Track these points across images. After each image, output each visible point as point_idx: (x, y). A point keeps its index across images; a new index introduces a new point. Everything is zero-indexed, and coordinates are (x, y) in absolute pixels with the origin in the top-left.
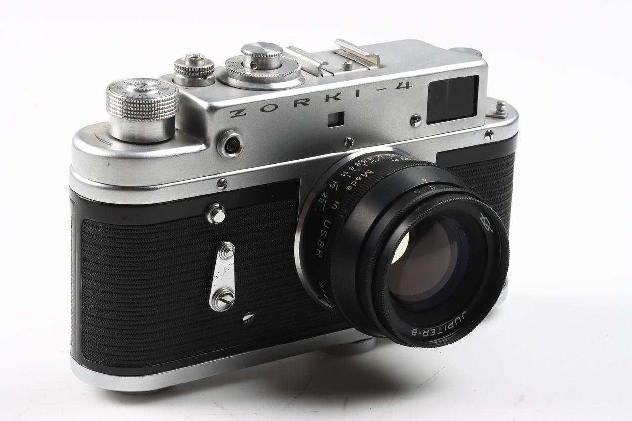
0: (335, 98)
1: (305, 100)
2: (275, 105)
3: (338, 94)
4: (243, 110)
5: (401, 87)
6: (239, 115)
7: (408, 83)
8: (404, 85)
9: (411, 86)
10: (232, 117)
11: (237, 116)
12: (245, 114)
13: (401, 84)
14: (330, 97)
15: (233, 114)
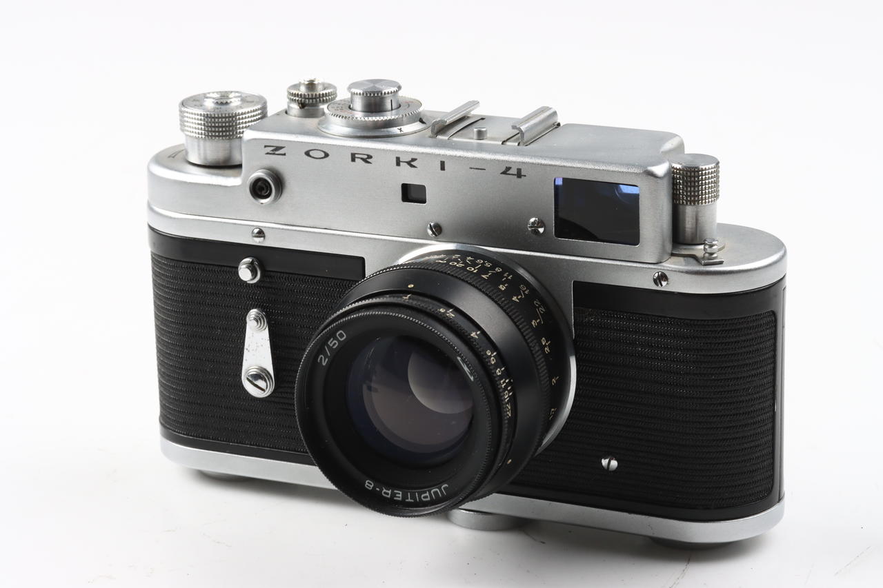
0: (410, 163)
1: (366, 157)
2: (324, 152)
3: (414, 160)
4: (281, 148)
5: (508, 172)
6: (277, 153)
7: (519, 170)
8: (513, 171)
9: (525, 176)
10: (268, 153)
11: (274, 154)
12: (285, 154)
13: (508, 169)
14: (401, 160)
15: (269, 150)
